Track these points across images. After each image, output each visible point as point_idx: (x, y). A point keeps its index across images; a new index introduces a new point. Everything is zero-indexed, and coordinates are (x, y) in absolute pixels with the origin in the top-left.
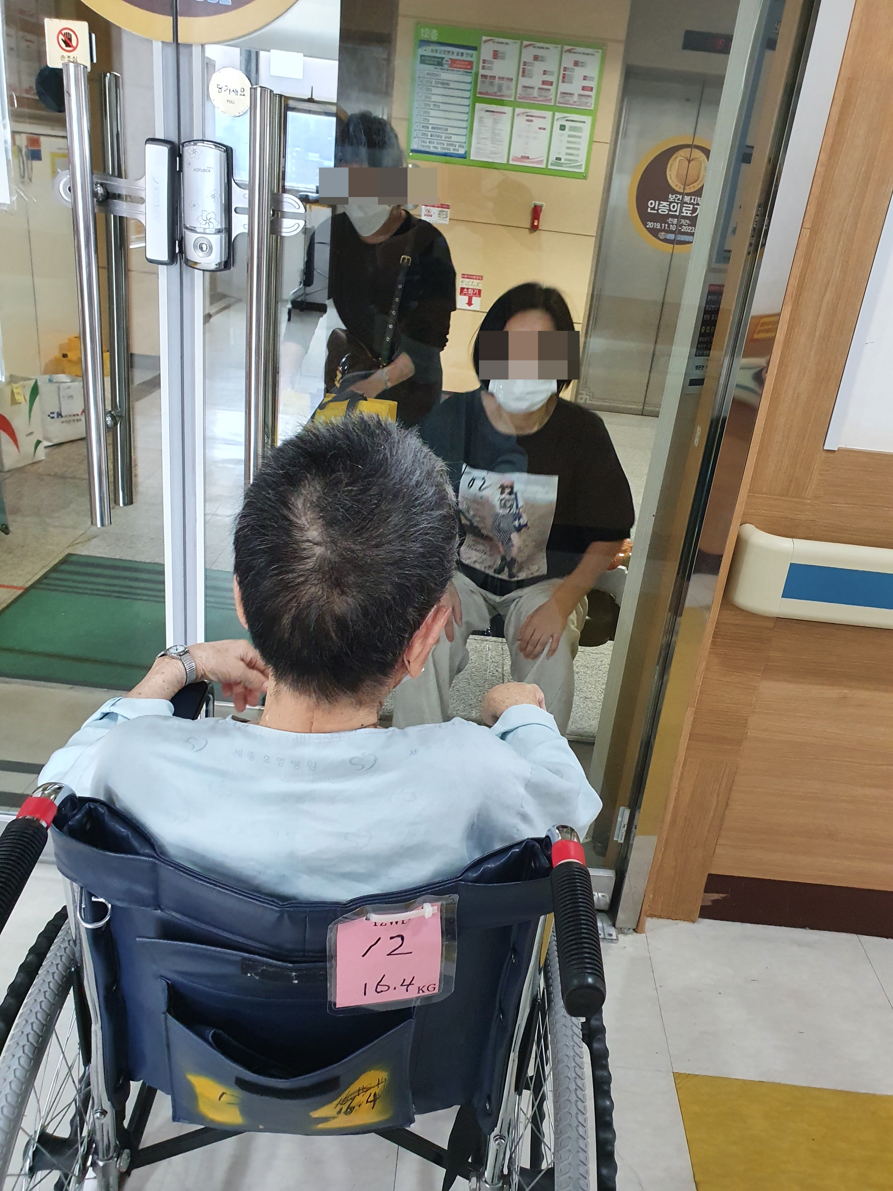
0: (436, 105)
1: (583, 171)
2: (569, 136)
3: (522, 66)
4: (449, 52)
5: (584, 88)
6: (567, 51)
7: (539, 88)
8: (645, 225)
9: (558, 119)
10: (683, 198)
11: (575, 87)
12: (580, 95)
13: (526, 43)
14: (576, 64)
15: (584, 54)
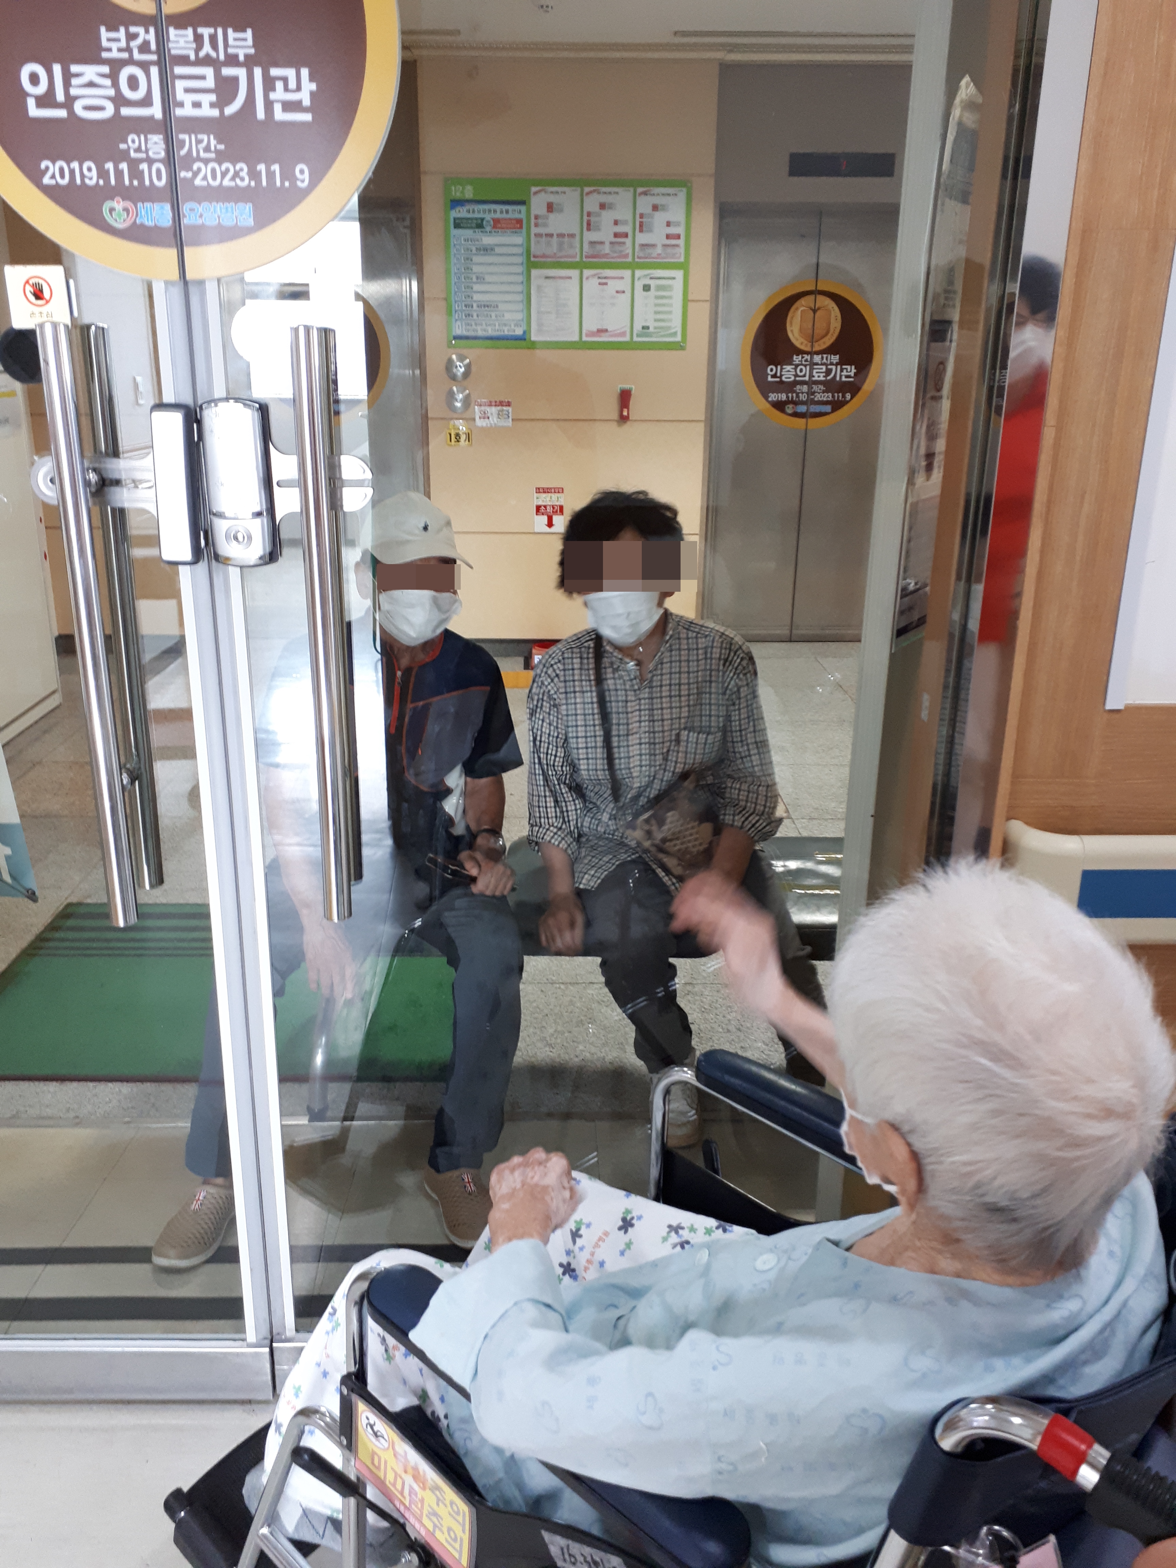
0: (480, 279)
1: (678, 338)
2: (657, 297)
3: (585, 218)
4: (490, 211)
5: (668, 237)
6: (641, 194)
7: (611, 243)
8: (766, 397)
9: (639, 279)
10: (812, 358)
11: (656, 236)
12: (665, 246)
13: (587, 189)
14: (655, 208)
15: (663, 195)
